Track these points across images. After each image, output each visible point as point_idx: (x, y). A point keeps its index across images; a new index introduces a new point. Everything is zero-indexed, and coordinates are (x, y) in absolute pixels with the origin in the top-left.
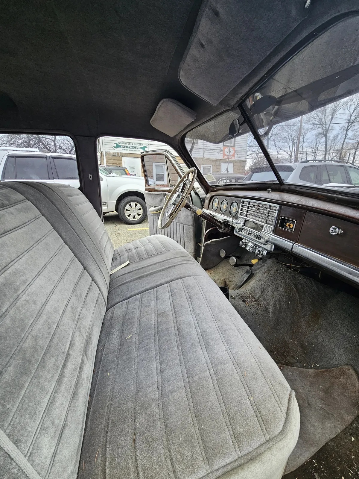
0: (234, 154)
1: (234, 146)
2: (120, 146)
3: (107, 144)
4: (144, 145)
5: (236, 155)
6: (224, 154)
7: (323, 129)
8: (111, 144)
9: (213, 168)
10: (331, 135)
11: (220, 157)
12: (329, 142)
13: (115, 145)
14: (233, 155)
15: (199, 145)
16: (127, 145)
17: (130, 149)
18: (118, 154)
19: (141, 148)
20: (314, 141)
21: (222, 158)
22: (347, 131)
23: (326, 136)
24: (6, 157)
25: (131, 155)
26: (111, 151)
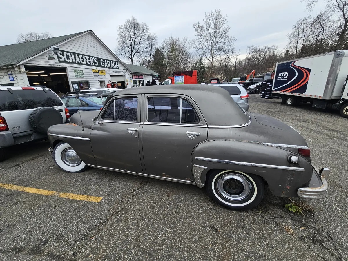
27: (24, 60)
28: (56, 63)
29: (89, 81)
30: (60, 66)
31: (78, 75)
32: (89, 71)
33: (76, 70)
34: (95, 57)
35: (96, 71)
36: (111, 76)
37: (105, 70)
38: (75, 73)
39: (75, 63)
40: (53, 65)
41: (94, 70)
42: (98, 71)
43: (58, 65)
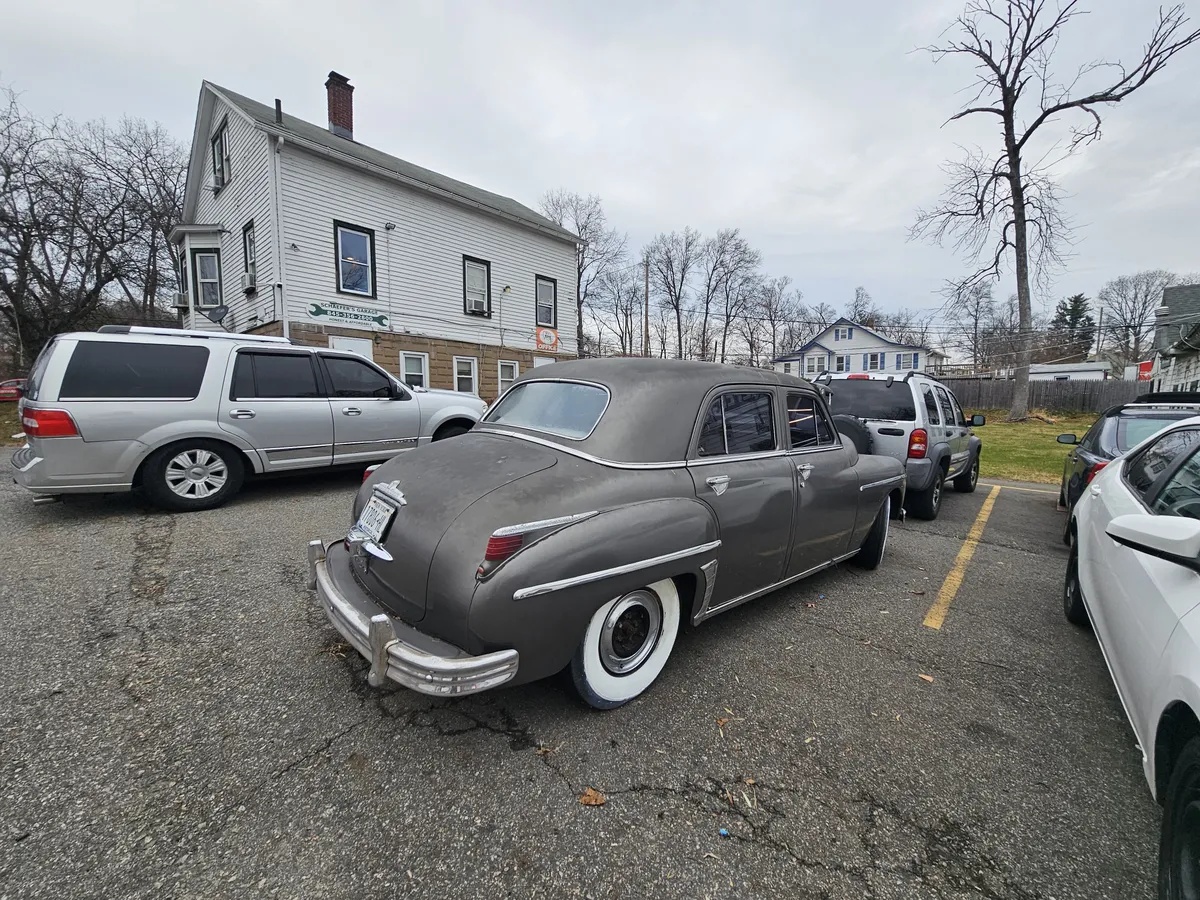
0: (556, 342)
1: (555, 327)
2: (325, 312)
3: (291, 303)
4: (379, 314)
5: (559, 344)
6: (539, 342)
7: (671, 295)
8: (304, 305)
9: (520, 366)
10: (684, 306)
11: (532, 346)
12: (683, 319)
13: (314, 309)
14: (555, 344)
15: (491, 320)
16: (342, 310)
17: (349, 320)
18: (319, 327)
19: (375, 319)
20: (659, 314)
21: (535, 348)
22: (707, 303)
23: (676, 307)
24: (235, 355)
25: (349, 333)
26: (301, 320)
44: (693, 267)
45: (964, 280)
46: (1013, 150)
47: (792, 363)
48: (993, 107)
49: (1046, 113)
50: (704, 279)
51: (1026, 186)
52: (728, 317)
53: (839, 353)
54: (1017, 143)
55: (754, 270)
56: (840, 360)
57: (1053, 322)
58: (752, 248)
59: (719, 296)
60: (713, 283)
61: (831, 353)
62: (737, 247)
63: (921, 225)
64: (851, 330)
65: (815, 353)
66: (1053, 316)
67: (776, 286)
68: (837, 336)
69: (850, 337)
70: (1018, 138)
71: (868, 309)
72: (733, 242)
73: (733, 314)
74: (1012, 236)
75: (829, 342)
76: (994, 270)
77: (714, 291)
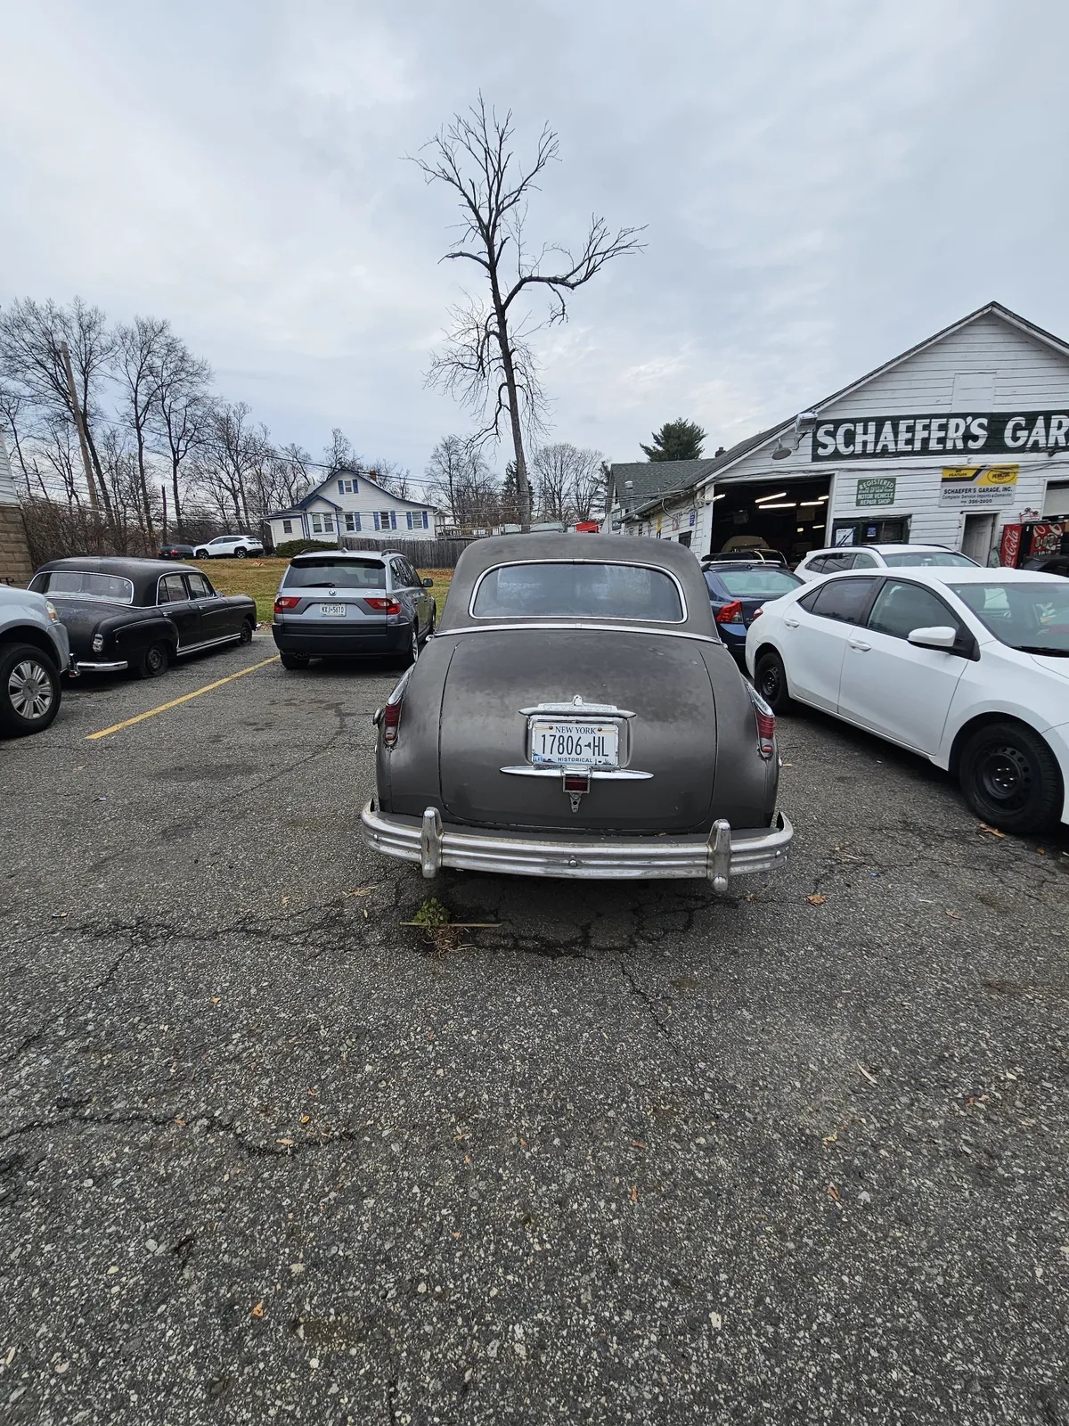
22: (139, 428)
27: (715, 470)
28: (801, 464)
29: (910, 516)
30: (811, 471)
31: (871, 496)
32: (926, 478)
33: (866, 481)
34: (975, 416)
35: (963, 472)
36: (1052, 485)
37: (1020, 464)
38: (859, 489)
39: (874, 455)
40: (789, 472)
41: (954, 472)
42: (970, 474)
43: (804, 472)
44: (102, 368)
45: (470, 437)
46: (501, 310)
47: (292, 520)
48: (479, 256)
49: (523, 281)
50: (124, 391)
51: (514, 350)
52: (175, 452)
53: (346, 510)
54: (503, 303)
55: (204, 388)
56: (349, 517)
57: (505, 484)
58: (196, 353)
59: (154, 422)
60: (142, 399)
61: (337, 509)
62: (171, 348)
63: (436, 371)
64: (355, 481)
65: (319, 508)
66: (503, 477)
67: (231, 414)
68: (341, 488)
69: (356, 491)
70: (503, 300)
71: (349, 458)
72: (162, 339)
73: (182, 447)
74: (506, 400)
75: (333, 494)
76: (494, 431)
77: (146, 409)
